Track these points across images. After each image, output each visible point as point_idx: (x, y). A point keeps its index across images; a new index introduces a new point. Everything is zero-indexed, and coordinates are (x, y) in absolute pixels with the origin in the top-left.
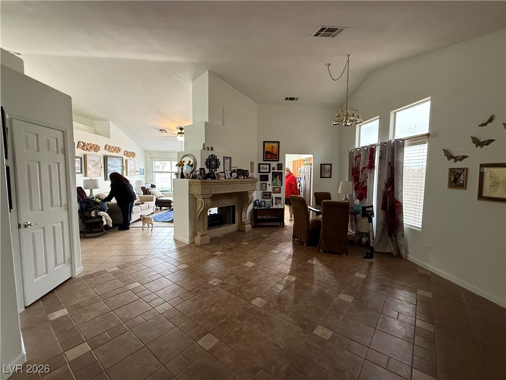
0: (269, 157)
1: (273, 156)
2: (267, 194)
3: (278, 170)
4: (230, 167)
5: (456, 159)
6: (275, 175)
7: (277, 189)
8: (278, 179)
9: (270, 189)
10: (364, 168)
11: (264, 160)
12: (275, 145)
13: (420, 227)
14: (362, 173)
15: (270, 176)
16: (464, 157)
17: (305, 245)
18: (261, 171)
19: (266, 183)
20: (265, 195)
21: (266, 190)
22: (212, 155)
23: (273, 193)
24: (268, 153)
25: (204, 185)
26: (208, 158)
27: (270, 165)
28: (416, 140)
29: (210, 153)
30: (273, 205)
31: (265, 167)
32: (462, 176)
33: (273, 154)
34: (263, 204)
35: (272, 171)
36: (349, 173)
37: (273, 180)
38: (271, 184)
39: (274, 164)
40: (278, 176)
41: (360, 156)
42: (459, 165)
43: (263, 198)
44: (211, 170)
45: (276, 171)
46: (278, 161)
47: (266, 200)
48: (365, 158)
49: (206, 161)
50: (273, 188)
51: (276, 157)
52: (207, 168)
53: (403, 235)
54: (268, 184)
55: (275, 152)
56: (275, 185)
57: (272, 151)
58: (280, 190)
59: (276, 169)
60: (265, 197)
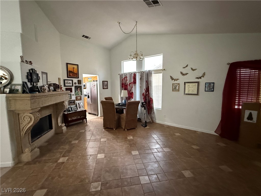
0: (71, 75)
1: (74, 74)
2: (72, 101)
3: (78, 84)
4: (47, 81)
5: (175, 80)
6: (77, 88)
7: (79, 98)
8: (79, 90)
9: (74, 98)
10: (130, 83)
11: (68, 77)
12: (76, 67)
13: (161, 108)
14: (129, 86)
15: (73, 88)
16: (178, 79)
17: (114, 129)
18: (66, 85)
19: (71, 94)
20: (71, 103)
21: (71, 98)
22: (32, 69)
23: (76, 100)
24: (70, 72)
25: (33, 99)
26: (28, 71)
27: (72, 80)
28: (157, 71)
29: (30, 67)
30: (77, 109)
31: (69, 82)
32: (178, 86)
33: (74, 73)
34: (70, 109)
35: (74, 85)
36: (120, 86)
37: (75, 92)
38: (74, 94)
39: (75, 80)
40: (79, 89)
41: (126, 77)
42: (176, 82)
43: (69, 105)
44: (32, 83)
45: (77, 85)
46: (78, 78)
47: (72, 106)
48: (131, 79)
49: (26, 74)
50: (76, 97)
51: (77, 75)
52: (29, 82)
53: (154, 113)
54: (72, 94)
55: (75, 71)
56: (77, 94)
57: (73, 70)
58: (81, 98)
59: (77, 83)
60: (71, 104)
